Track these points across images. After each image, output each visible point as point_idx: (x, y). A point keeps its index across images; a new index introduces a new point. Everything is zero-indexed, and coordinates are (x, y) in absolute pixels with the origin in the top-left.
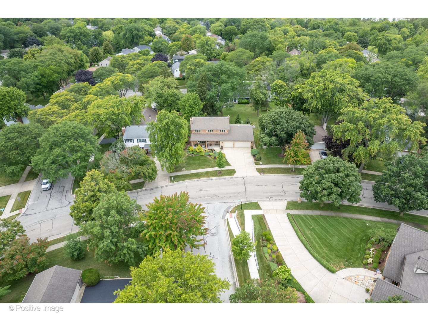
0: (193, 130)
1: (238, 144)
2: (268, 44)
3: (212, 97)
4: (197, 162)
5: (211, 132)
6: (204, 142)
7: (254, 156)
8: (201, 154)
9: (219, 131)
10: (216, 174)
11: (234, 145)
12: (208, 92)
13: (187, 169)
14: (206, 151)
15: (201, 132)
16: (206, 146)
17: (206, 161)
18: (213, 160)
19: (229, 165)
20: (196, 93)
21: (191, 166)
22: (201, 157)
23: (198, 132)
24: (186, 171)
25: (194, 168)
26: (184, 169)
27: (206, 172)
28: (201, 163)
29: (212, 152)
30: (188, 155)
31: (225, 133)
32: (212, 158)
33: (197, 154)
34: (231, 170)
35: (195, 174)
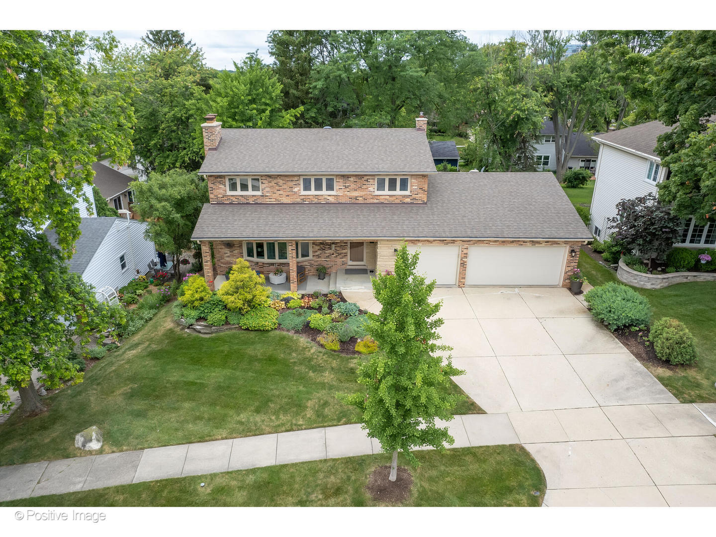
0: (218, 180)
4: (215, 376)
5: (324, 192)
8: (251, 321)
9: (371, 189)
11: (463, 265)
13: (113, 440)
14: (287, 300)
15: (265, 192)
16: (294, 281)
18: (335, 364)
21: (161, 408)
22: (253, 343)
23: (244, 193)
24: (101, 452)
25: (177, 430)
26: (93, 431)
27: (265, 475)
28: (241, 382)
29: (325, 309)
30: (170, 329)
31: (408, 200)
32: (323, 350)
33: (227, 323)
34: (499, 458)
35: (162, 491)
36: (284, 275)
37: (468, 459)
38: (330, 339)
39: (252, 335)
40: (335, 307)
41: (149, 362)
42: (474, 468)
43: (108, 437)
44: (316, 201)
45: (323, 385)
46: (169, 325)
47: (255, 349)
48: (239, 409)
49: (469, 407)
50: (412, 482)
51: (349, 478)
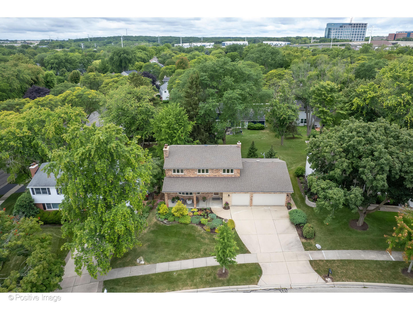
0: (169, 170)
1: (259, 198)
2: (281, 60)
3: (208, 114)
4: (173, 240)
5: (205, 173)
6: (191, 194)
7: (298, 226)
8: (183, 221)
9: (221, 173)
10: (215, 278)
11: (251, 199)
12: (201, 105)
13: (148, 261)
14: (193, 212)
15: (185, 174)
16: (195, 202)
17: (191, 237)
18: (209, 236)
19: (244, 250)
20: (181, 106)
21: (159, 251)
22: (183, 228)
23: (178, 174)
24: (144, 264)
25: (165, 257)
26: (141, 258)
27: (191, 271)
28: (181, 242)
29: (206, 217)
30: (156, 222)
31: (233, 176)
32: (205, 232)
33: (174, 221)
34: (252, 266)
35: (164, 275)
36: (191, 200)
37: (244, 267)
38: (207, 228)
39: (183, 225)
40: (209, 215)
41: (151, 235)
42: (245, 269)
43: (145, 260)
44: (202, 176)
45: (205, 244)
46: (155, 220)
47: (184, 231)
48: (182, 251)
49: (247, 252)
50: (228, 273)
51: (213, 272)
